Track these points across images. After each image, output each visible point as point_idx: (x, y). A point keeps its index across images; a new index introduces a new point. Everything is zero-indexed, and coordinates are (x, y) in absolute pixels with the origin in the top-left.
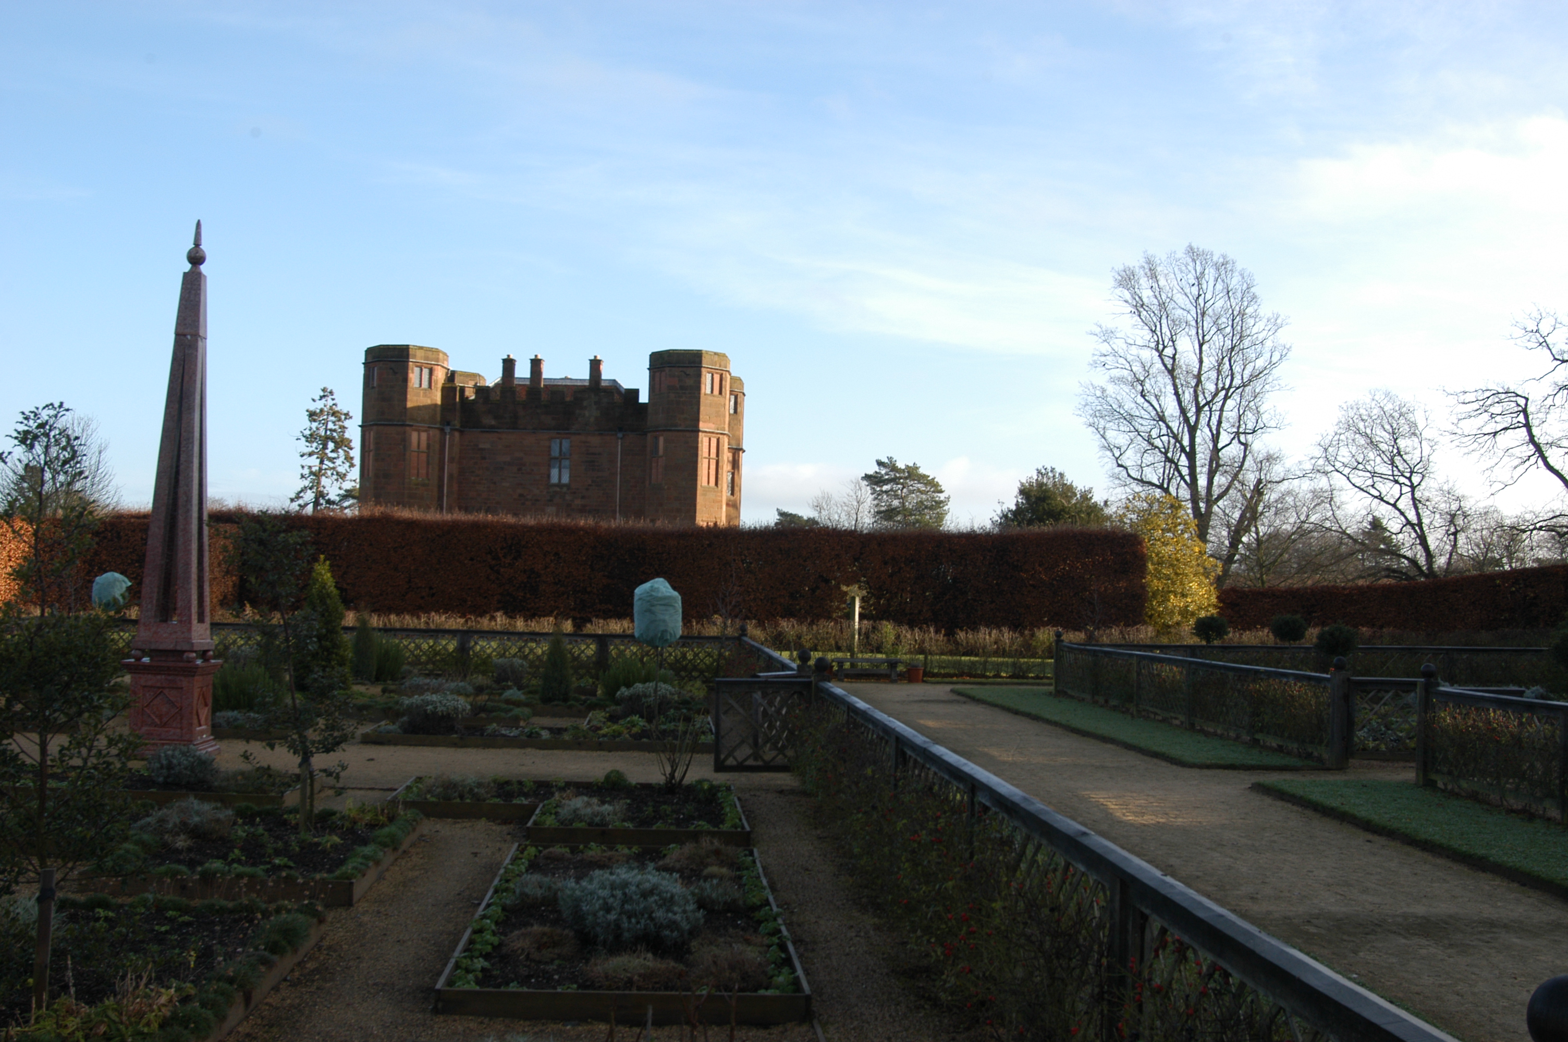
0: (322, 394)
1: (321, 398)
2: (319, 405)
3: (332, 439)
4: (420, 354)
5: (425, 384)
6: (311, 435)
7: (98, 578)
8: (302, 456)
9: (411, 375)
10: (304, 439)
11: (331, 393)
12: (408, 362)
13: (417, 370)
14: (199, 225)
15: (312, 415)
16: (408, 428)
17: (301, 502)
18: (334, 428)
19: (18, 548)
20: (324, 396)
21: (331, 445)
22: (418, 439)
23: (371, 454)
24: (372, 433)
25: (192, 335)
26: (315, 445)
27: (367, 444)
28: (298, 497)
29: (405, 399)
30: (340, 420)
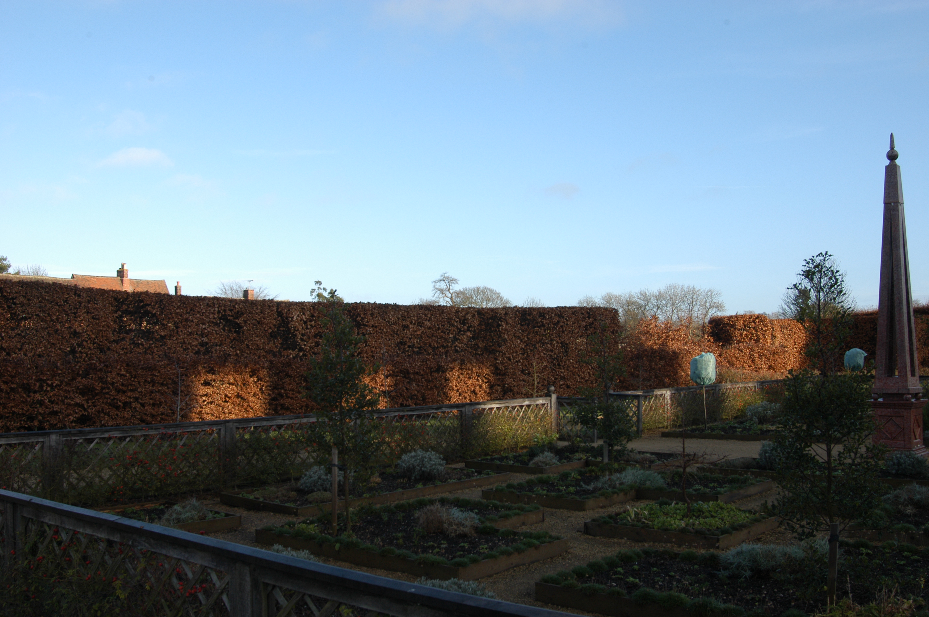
7: (847, 353)
14: (892, 135)
19: (799, 337)
25: (894, 203)
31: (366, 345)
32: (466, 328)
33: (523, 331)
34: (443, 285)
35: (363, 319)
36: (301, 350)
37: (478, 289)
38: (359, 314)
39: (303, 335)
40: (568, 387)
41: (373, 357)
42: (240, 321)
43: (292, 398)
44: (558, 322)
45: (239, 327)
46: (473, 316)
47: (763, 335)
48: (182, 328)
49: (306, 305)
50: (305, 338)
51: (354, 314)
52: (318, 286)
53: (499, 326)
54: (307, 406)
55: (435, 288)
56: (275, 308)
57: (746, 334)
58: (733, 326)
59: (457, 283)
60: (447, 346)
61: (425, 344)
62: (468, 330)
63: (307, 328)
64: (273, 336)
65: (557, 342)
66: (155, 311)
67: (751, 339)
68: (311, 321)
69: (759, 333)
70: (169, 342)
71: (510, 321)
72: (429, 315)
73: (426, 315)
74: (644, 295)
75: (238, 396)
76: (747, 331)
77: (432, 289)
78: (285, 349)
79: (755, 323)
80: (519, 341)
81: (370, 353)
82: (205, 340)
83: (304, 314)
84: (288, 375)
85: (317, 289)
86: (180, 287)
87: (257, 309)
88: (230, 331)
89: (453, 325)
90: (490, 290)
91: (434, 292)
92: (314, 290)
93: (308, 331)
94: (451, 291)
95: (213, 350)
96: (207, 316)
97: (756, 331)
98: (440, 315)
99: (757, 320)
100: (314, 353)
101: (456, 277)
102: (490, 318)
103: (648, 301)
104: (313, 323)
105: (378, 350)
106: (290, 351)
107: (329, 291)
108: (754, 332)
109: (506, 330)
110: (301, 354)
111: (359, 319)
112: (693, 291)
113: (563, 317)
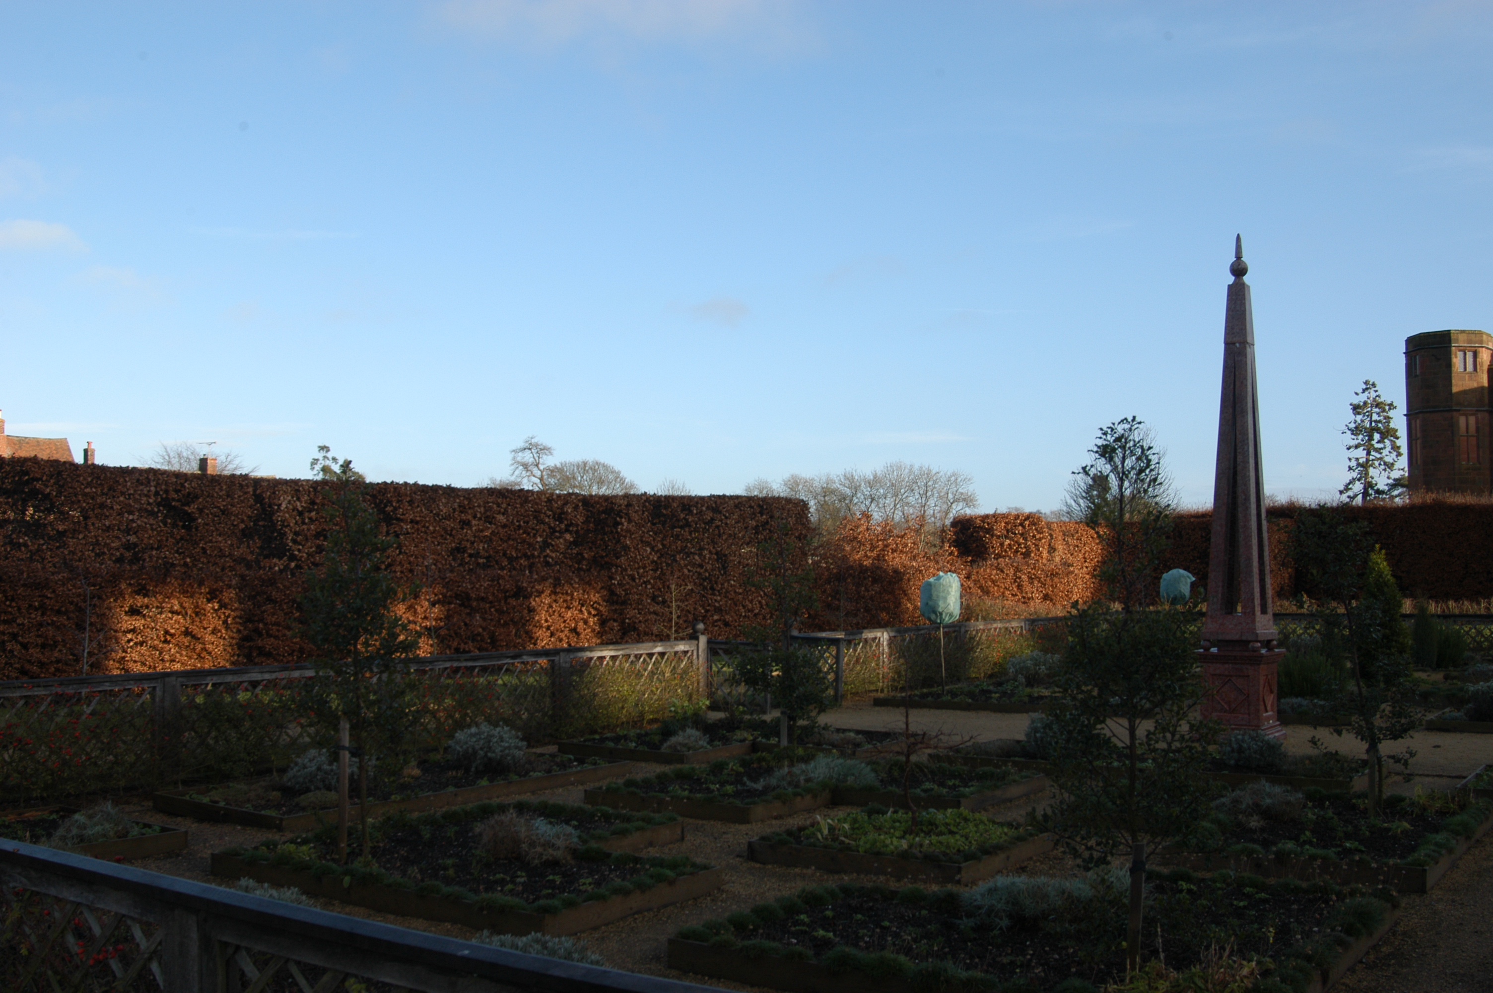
0: (1364, 387)
1: (1364, 391)
2: (1363, 398)
3: (1378, 430)
4: (1462, 337)
5: (1470, 367)
6: (1356, 428)
7: (1165, 576)
8: (1348, 449)
9: (1454, 360)
10: (1349, 432)
11: (1374, 385)
12: (1450, 347)
13: (1460, 355)
14: (1238, 238)
15: (1356, 409)
16: (1455, 414)
17: (1350, 493)
18: (1378, 419)
19: (1092, 550)
20: (1367, 389)
21: (1377, 436)
22: (1466, 423)
23: (1419, 442)
24: (1418, 421)
25: (1240, 343)
26: (1360, 437)
27: (1413, 432)
28: (1347, 488)
29: (1450, 385)
30: (1384, 411)
31: (400, 553)
32: (563, 526)
33: (655, 533)
34: (528, 457)
35: (395, 509)
36: (292, 558)
37: (585, 464)
38: (390, 502)
39: (296, 534)
40: (726, 624)
41: (411, 571)
42: (192, 509)
43: (276, 637)
44: (712, 519)
45: (191, 518)
46: (576, 508)
47: (1036, 545)
48: (93, 520)
49: (302, 485)
50: (299, 538)
51: (381, 501)
52: (323, 454)
53: (617, 524)
54: (302, 651)
55: (515, 462)
56: (251, 489)
57: (1009, 545)
58: (990, 531)
59: (551, 454)
60: (533, 555)
61: (497, 552)
62: (567, 531)
63: (304, 523)
64: (246, 534)
65: (710, 552)
66: (48, 490)
67: (1016, 551)
68: (310, 511)
69: (1029, 543)
70: (71, 542)
71: (635, 517)
72: (504, 506)
73: (499, 505)
74: (850, 479)
75: (187, 633)
76: (1011, 539)
77: (511, 462)
78: (266, 557)
79: (1024, 527)
80: (648, 549)
81: (407, 566)
82: (133, 539)
83: (299, 499)
84: (270, 600)
85: (321, 458)
86: (93, 451)
87: (221, 489)
88: (174, 525)
89: (543, 522)
90: (604, 465)
91: (513, 467)
92: (317, 460)
93: (305, 527)
94: (541, 467)
95: (146, 556)
96: (136, 500)
97: (1025, 539)
98: (522, 505)
99: (1027, 523)
100: (316, 565)
101: (549, 445)
102: (604, 512)
103: (856, 489)
104: (313, 514)
105: (420, 560)
106: (275, 560)
107: (341, 462)
108: (1021, 541)
109: (628, 531)
110: (293, 565)
111: (389, 509)
112: (928, 475)
113: (720, 512)
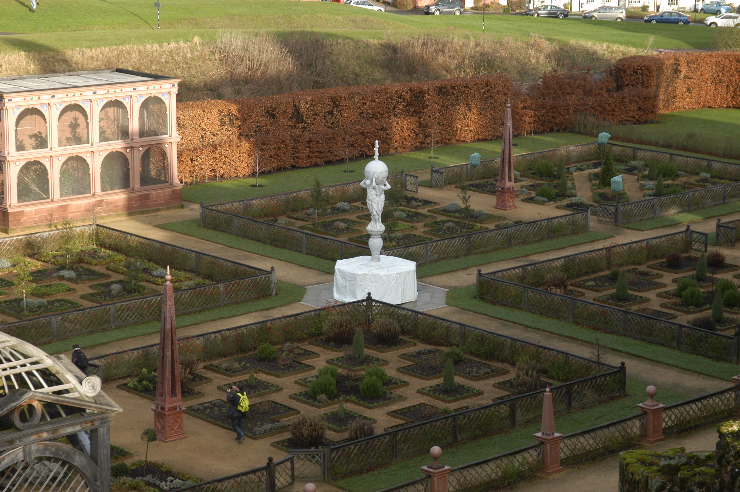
31: (341, 117)
32: (402, 100)
33: (440, 99)
35: (339, 102)
38: (337, 100)
39: (307, 115)
42: (275, 112)
45: (275, 116)
46: (407, 93)
47: (648, 79)
51: (334, 100)
53: (423, 97)
56: (292, 103)
63: (309, 111)
64: (292, 118)
69: (644, 78)
71: (431, 93)
73: (377, 95)
76: (635, 76)
78: (297, 124)
80: (437, 105)
81: (343, 121)
82: (259, 124)
83: (307, 104)
87: (283, 105)
88: (270, 118)
89: (393, 100)
95: (262, 129)
96: (259, 113)
97: (642, 76)
102: (418, 93)
104: (312, 108)
105: (348, 118)
106: (300, 124)
109: (428, 99)
110: (306, 125)
113: (468, 88)
